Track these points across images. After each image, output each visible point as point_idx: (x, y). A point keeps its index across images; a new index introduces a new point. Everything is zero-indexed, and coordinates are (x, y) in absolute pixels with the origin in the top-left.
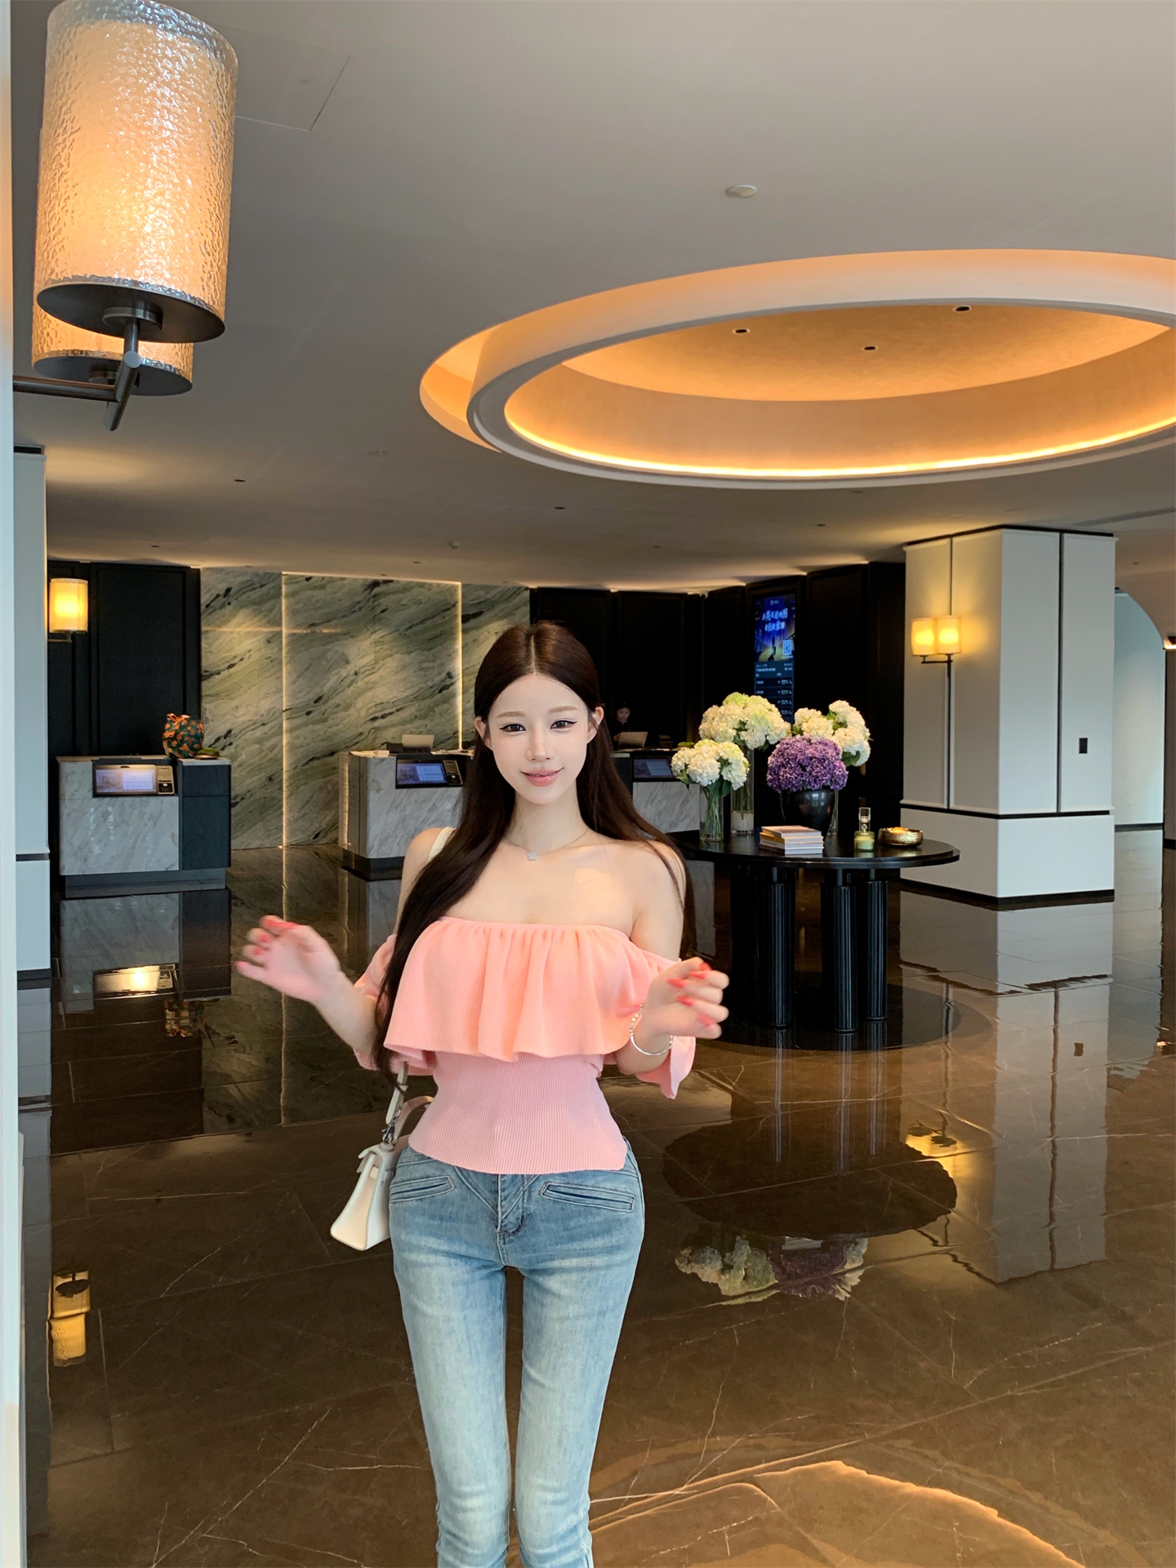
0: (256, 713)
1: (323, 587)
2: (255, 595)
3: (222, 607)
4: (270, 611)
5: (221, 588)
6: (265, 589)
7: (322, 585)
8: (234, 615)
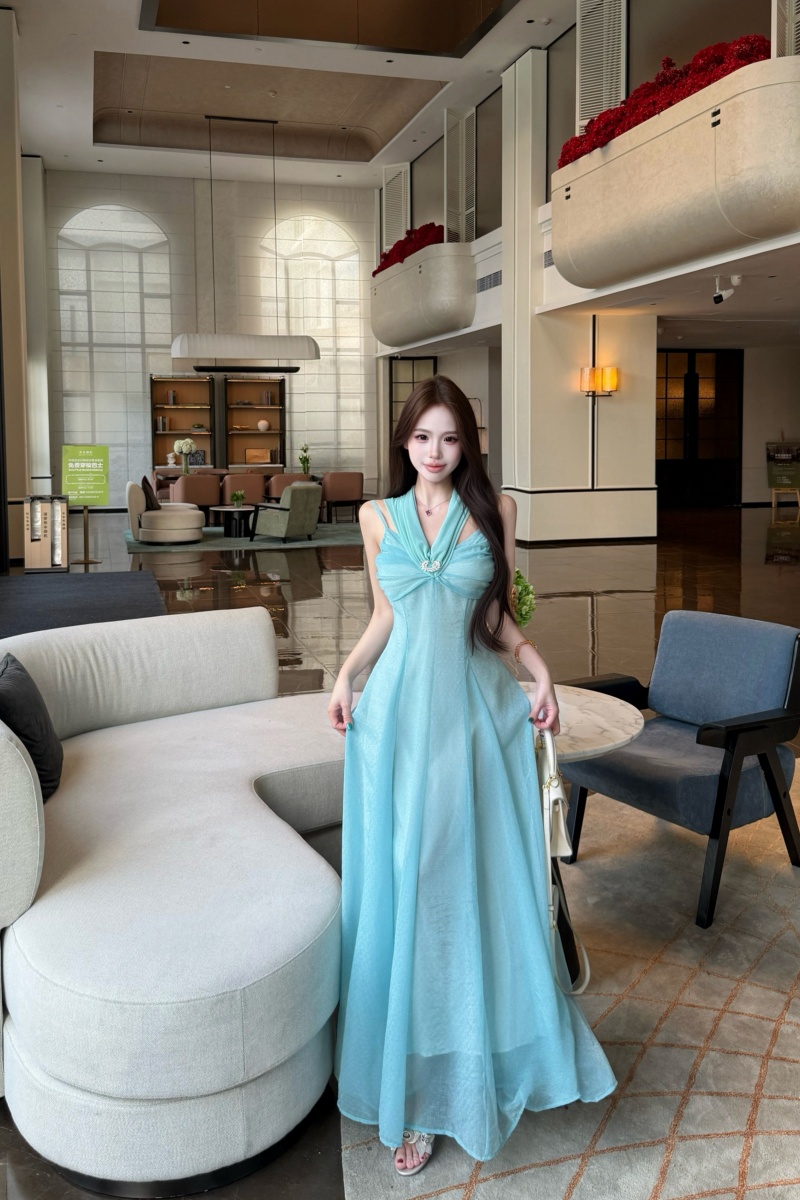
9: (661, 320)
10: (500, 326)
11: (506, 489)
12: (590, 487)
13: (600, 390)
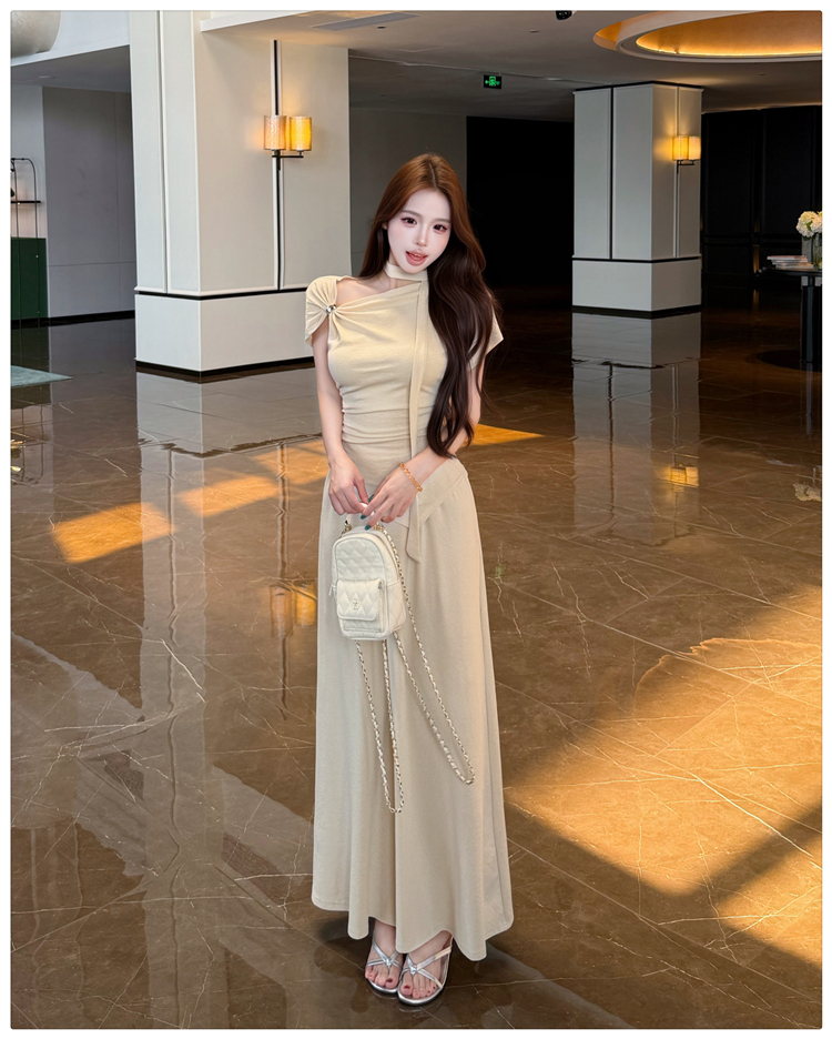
10: (128, 47)
11: (142, 293)
12: (276, 288)
13: (288, 148)
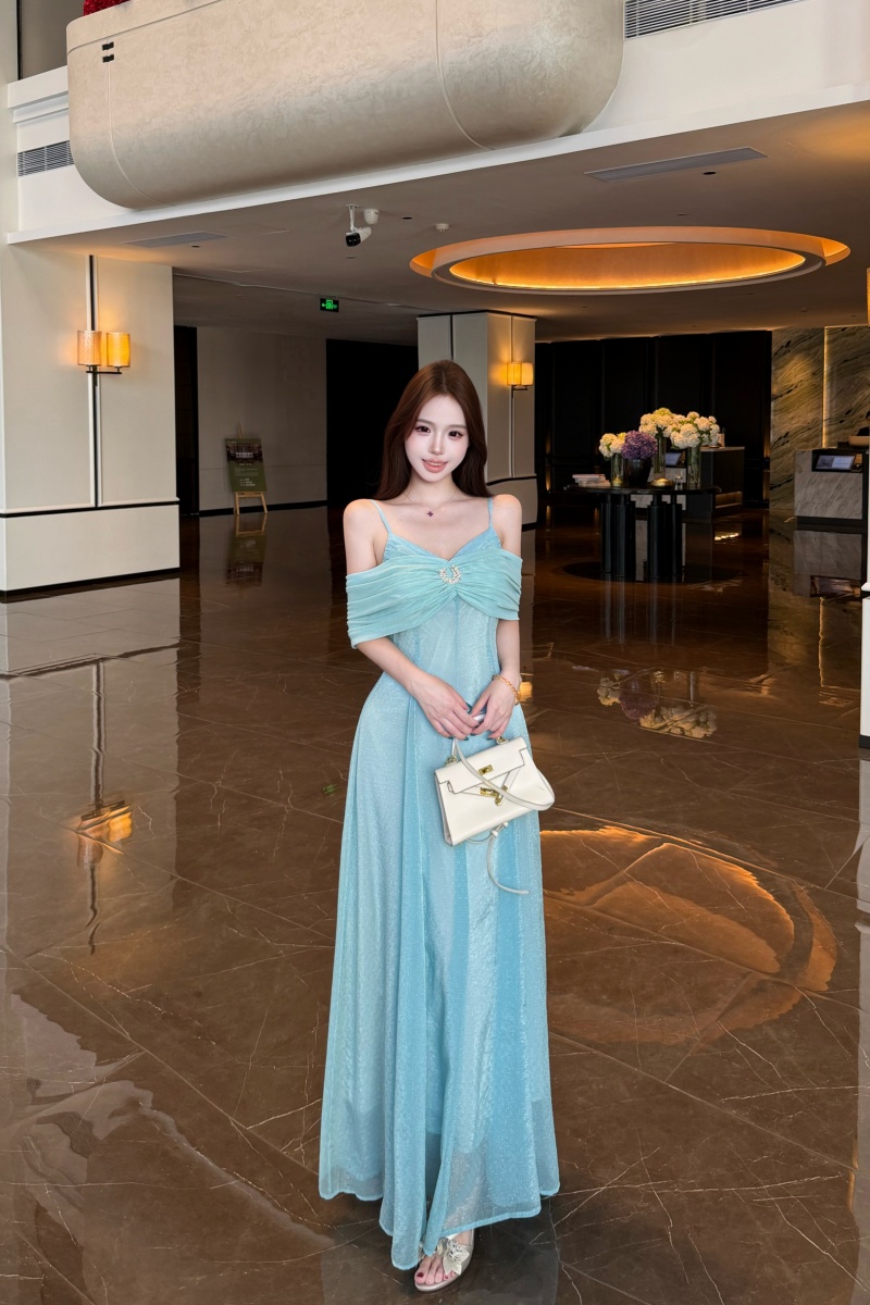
0: (805, 422)
1: (853, 334)
2: (805, 344)
3: (785, 353)
4: (815, 354)
5: (785, 341)
6: (812, 340)
7: (853, 332)
8: (791, 359)
9: (179, 275)
